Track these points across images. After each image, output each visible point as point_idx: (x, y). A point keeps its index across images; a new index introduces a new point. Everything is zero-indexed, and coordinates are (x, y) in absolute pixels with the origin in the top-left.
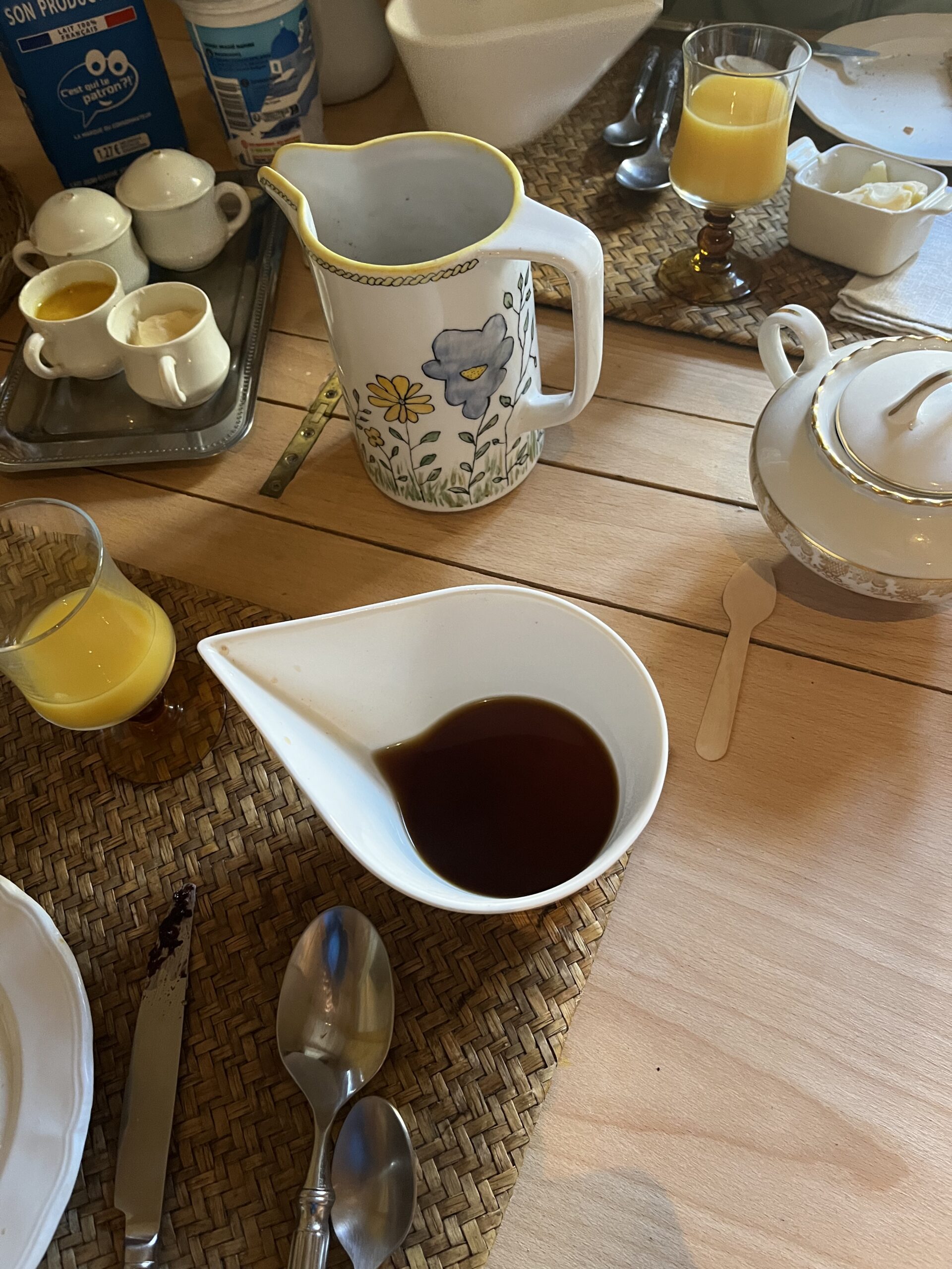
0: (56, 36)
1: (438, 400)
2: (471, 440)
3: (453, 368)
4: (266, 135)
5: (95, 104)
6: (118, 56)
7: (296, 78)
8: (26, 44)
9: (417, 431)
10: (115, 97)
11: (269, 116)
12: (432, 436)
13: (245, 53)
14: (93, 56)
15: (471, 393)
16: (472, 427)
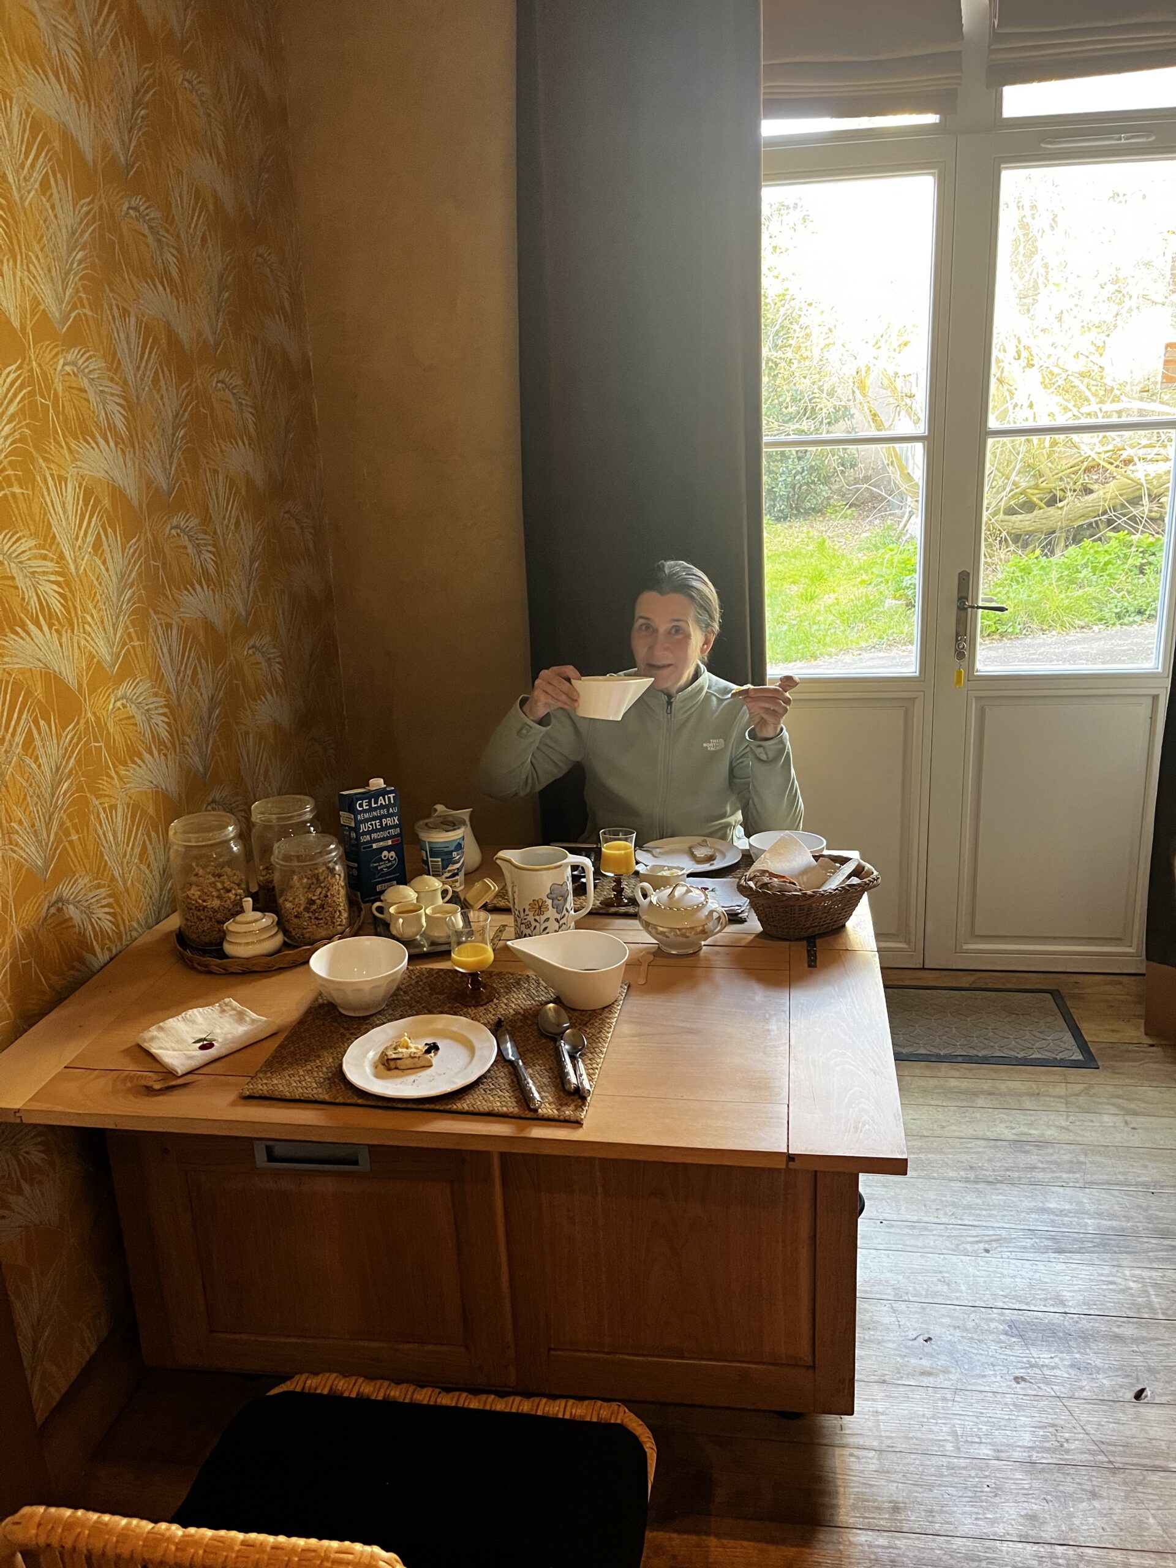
0: (375, 846)
1: (550, 907)
2: (558, 922)
3: (554, 896)
4: (447, 878)
5: (382, 870)
6: (393, 853)
7: (460, 858)
8: (364, 848)
9: (543, 918)
10: (390, 867)
11: (449, 871)
12: (547, 920)
13: (446, 850)
14: (385, 853)
15: (559, 905)
16: (558, 917)
